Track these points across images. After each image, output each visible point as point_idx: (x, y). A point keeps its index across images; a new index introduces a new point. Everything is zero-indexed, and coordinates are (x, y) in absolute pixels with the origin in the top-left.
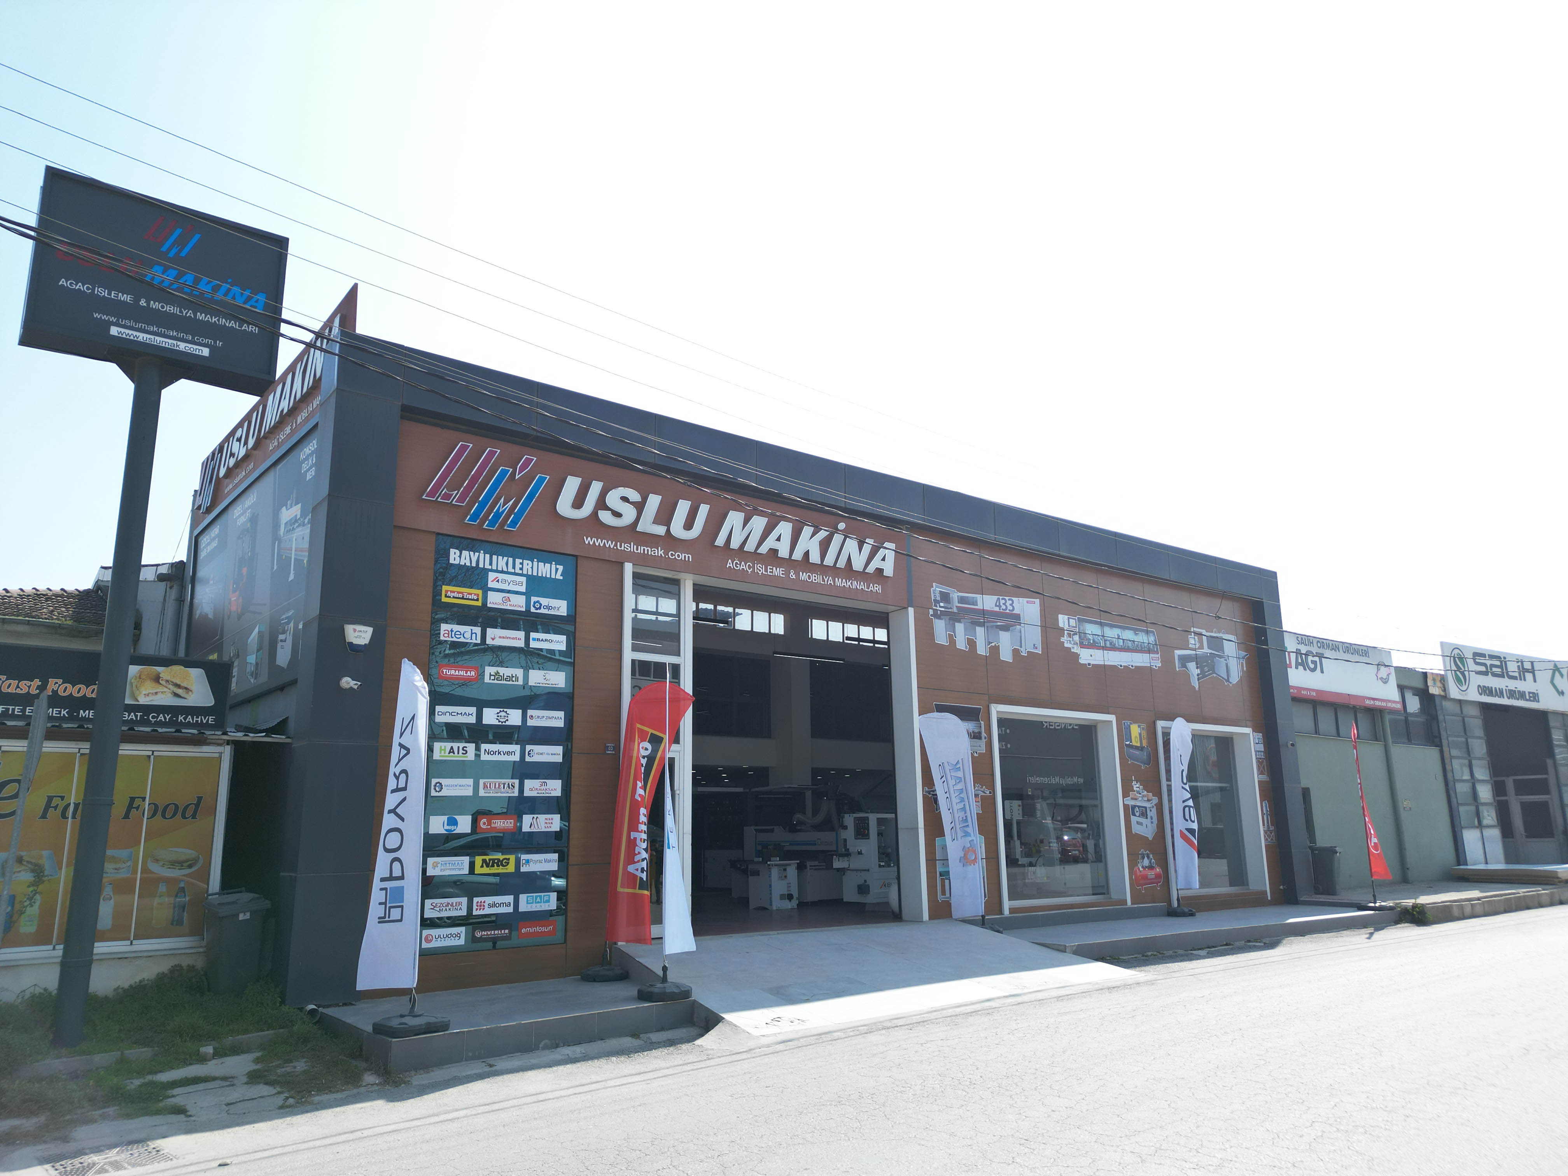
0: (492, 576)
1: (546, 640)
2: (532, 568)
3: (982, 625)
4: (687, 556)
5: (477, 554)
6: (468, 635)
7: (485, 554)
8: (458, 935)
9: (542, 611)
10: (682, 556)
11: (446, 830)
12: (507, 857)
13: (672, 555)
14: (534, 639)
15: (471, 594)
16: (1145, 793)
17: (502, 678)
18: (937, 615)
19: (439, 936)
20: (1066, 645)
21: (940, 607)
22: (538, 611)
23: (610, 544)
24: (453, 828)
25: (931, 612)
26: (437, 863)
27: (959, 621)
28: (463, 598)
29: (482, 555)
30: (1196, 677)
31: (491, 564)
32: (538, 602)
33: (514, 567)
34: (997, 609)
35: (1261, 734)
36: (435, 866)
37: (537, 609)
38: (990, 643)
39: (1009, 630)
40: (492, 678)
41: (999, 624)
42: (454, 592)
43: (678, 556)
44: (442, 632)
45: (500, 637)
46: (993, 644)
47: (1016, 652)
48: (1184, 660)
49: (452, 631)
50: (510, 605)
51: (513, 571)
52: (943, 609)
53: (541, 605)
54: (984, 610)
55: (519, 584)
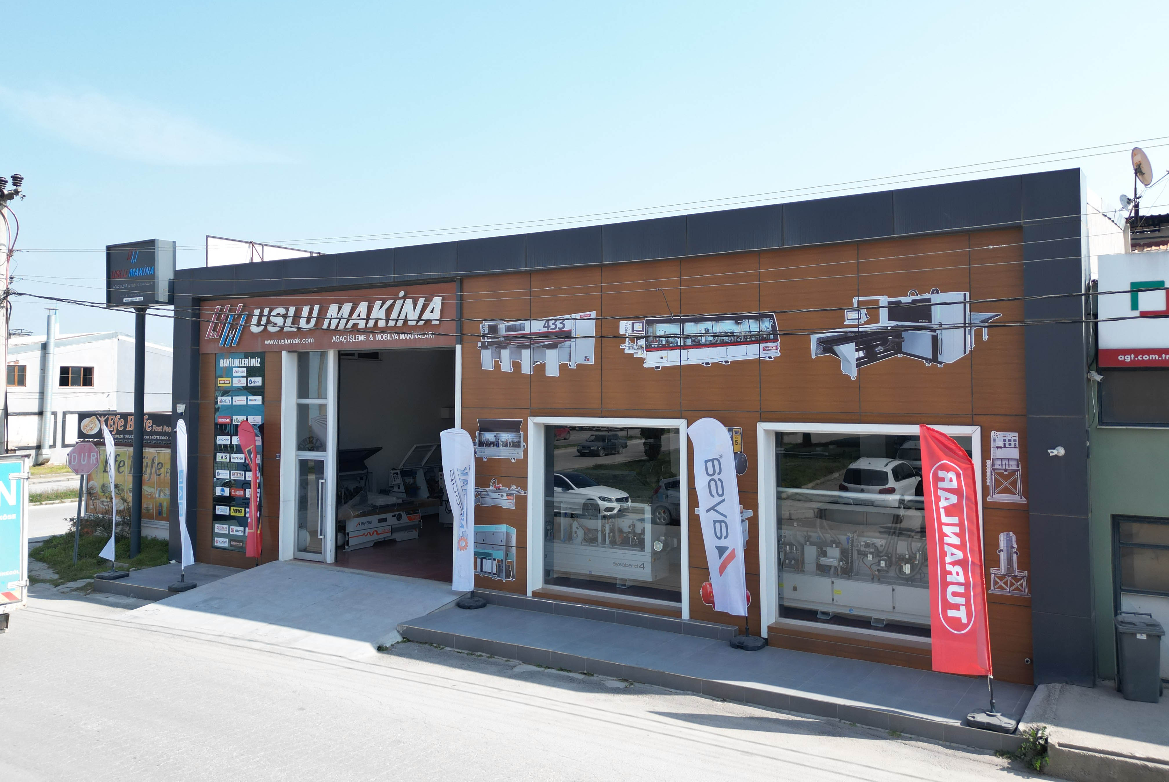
0: (234, 369)
1: (254, 400)
2: (248, 362)
3: (527, 347)
4: (312, 340)
5: (229, 360)
6: (227, 401)
8: (226, 542)
9: (253, 385)
10: (309, 341)
11: (221, 494)
12: (241, 509)
13: (304, 341)
14: (250, 400)
15: (227, 381)
17: (238, 421)
18: (484, 347)
19: (220, 541)
20: (627, 352)
21: (487, 338)
22: (251, 385)
23: (276, 342)
24: (223, 493)
25: (479, 344)
26: (219, 508)
27: (505, 347)
28: (225, 383)
30: (854, 363)
31: (234, 364)
32: (250, 380)
34: (546, 330)
35: (1016, 434)
36: (218, 510)
38: (535, 362)
39: (557, 347)
40: (235, 421)
41: (546, 343)
42: (222, 381)
44: (219, 401)
45: (238, 401)
46: (539, 363)
47: (563, 367)
48: (831, 343)
49: (222, 400)
50: (241, 384)
51: (242, 366)
52: (490, 340)
53: (252, 381)
54: (531, 334)
55: (243, 372)
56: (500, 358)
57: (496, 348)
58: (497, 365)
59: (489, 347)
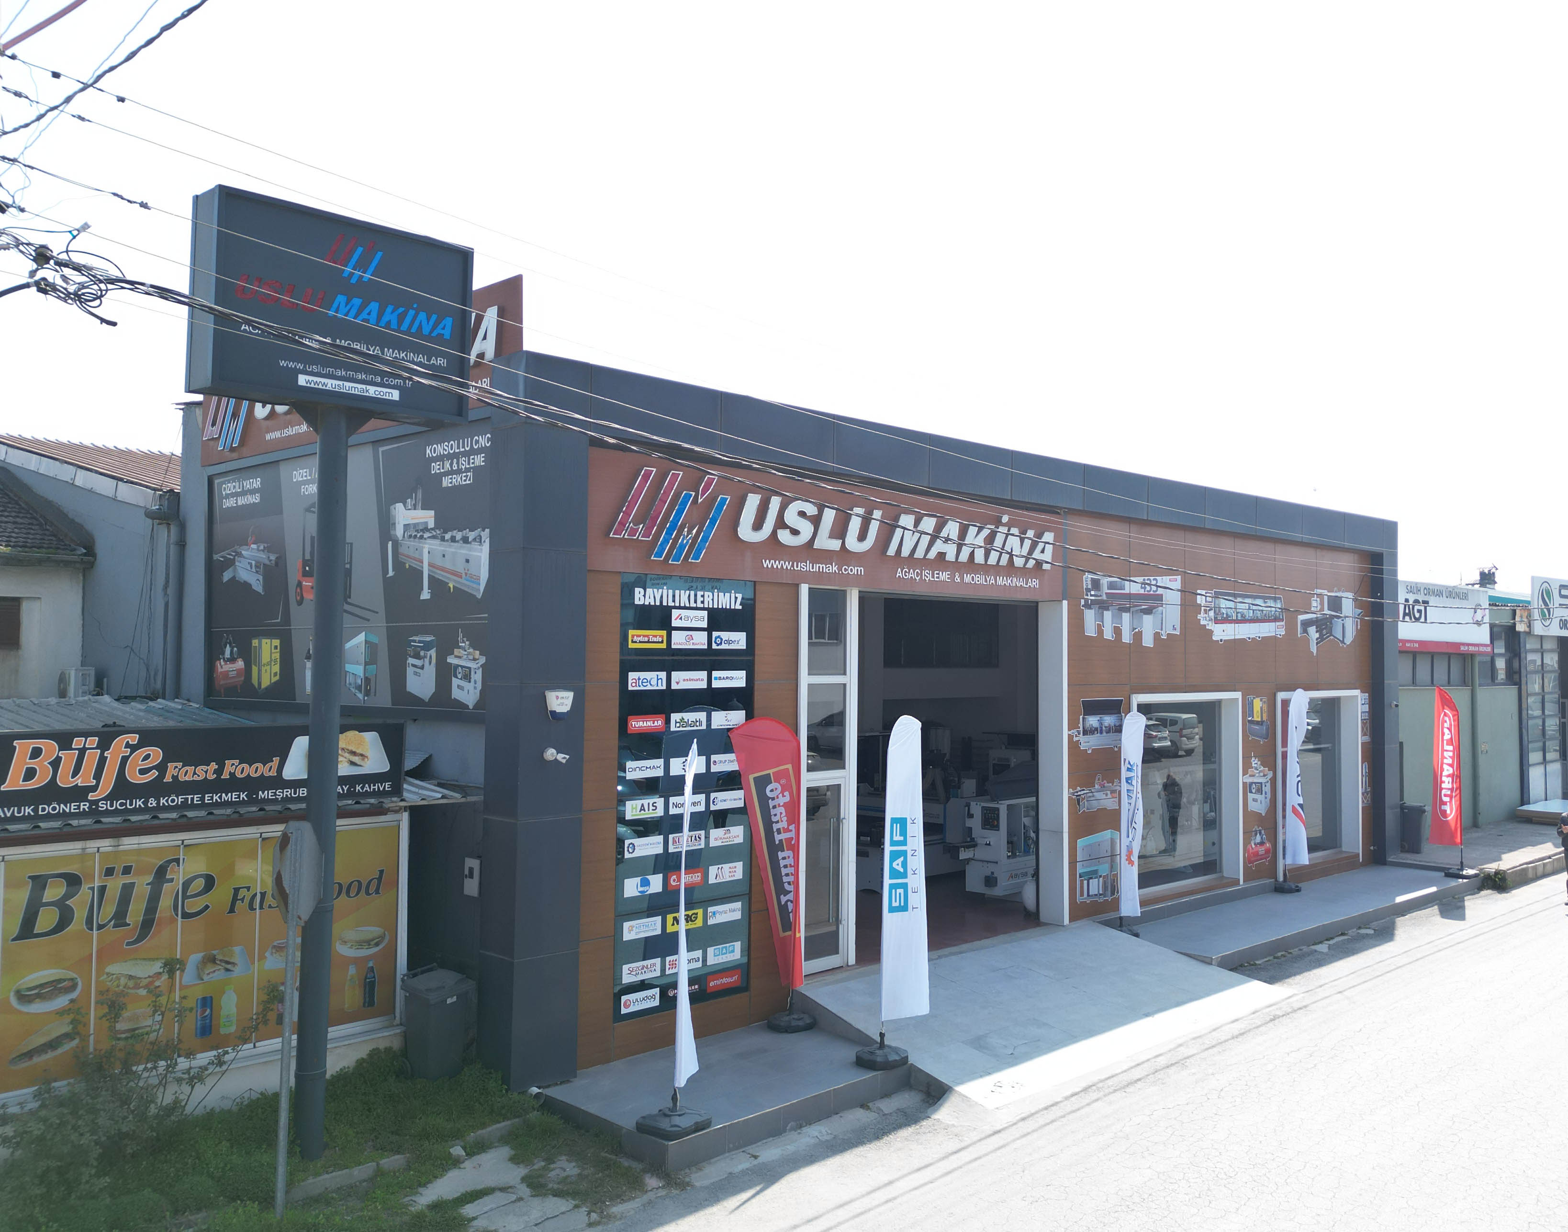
0: (675, 613)
1: (727, 678)
2: (713, 600)
3: (1127, 610)
4: (859, 569)
5: (660, 591)
6: (654, 682)
7: (668, 589)
8: (653, 997)
9: (724, 646)
10: (855, 571)
11: (639, 892)
12: (695, 911)
13: (846, 570)
14: (716, 678)
15: (656, 636)
16: (1262, 768)
17: (688, 724)
18: (1088, 606)
19: (637, 1000)
20: (1202, 622)
21: (1092, 595)
22: (720, 647)
23: (787, 565)
24: (645, 889)
25: (1083, 602)
26: (632, 927)
27: (1108, 609)
28: (648, 642)
29: (665, 591)
30: (1316, 642)
31: (674, 601)
32: (719, 637)
33: (696, 602)
34: (1142, 591)
35: (1367, 694)
36: (631, 929)
37: (718, 645)
38: (1134, 629)
39: (1152, 613)
40: (678, 725)
41: (1143, 607)
42: (639, 636)
43: (851, 570)
44: (630, 682)
45: (684, 680)
46: (1137, 630)
47: (1157, 636)
48: (1306, 624)
49: (639, 679)
50: (693, 644)
51: (694, 605)
52: (1093, 598)
53: (722, 639)
54: (1130, 594)
55: (701, 619)
56: (1103, 622)
57: (1099, 608)
58: (1100, 630)
59: (1092, 606)
